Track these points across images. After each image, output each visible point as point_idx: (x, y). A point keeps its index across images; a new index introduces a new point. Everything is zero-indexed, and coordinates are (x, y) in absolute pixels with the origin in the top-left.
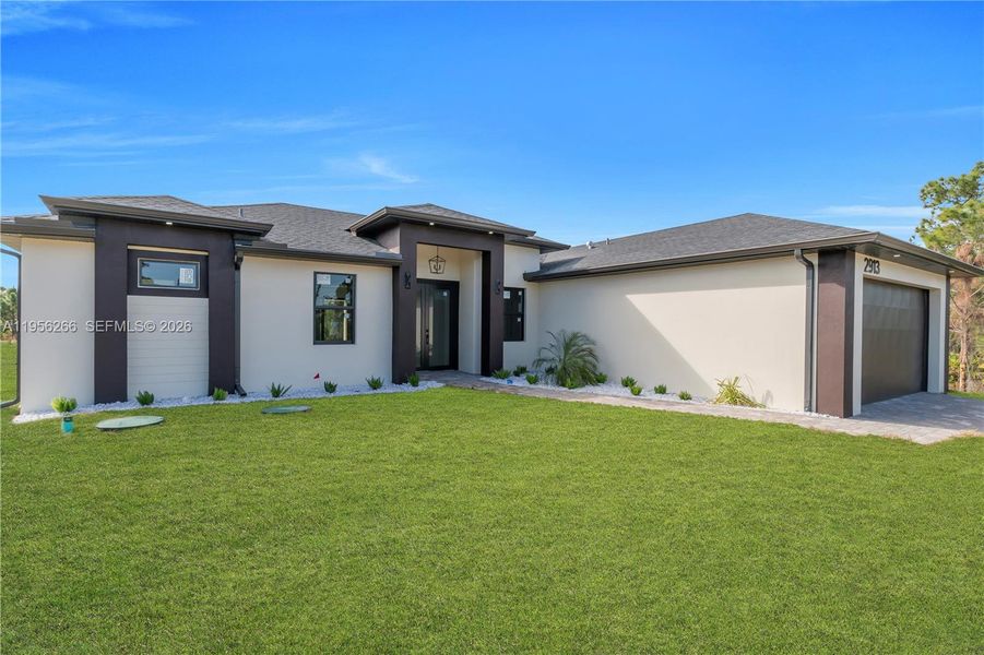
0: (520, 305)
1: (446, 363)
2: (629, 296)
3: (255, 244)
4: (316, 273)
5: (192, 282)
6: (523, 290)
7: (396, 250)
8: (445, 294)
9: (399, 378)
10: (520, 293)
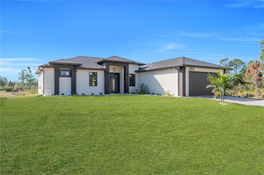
0: (134, 78)
1: (117, 91)
2: (154, 76)
3: (80, 67)
4: (89, 72)
5: (68, 75)
6: (135, 75)
7: (105, 67)
8: (117, 76)
9: (106, 93)
10: (134, 75)
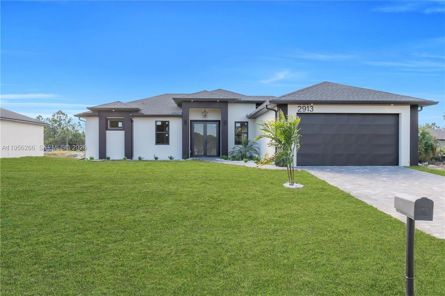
0: (246, 129)
3: (135, 114)
4: (156, 121)
6: (247, 122)
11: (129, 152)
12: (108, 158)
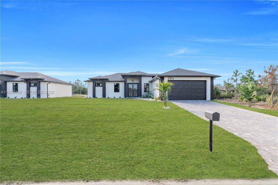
3: (108, 81)
5: (101, 85)
6: (149, 84)
11: (104, 95)
12: (96, 97)
